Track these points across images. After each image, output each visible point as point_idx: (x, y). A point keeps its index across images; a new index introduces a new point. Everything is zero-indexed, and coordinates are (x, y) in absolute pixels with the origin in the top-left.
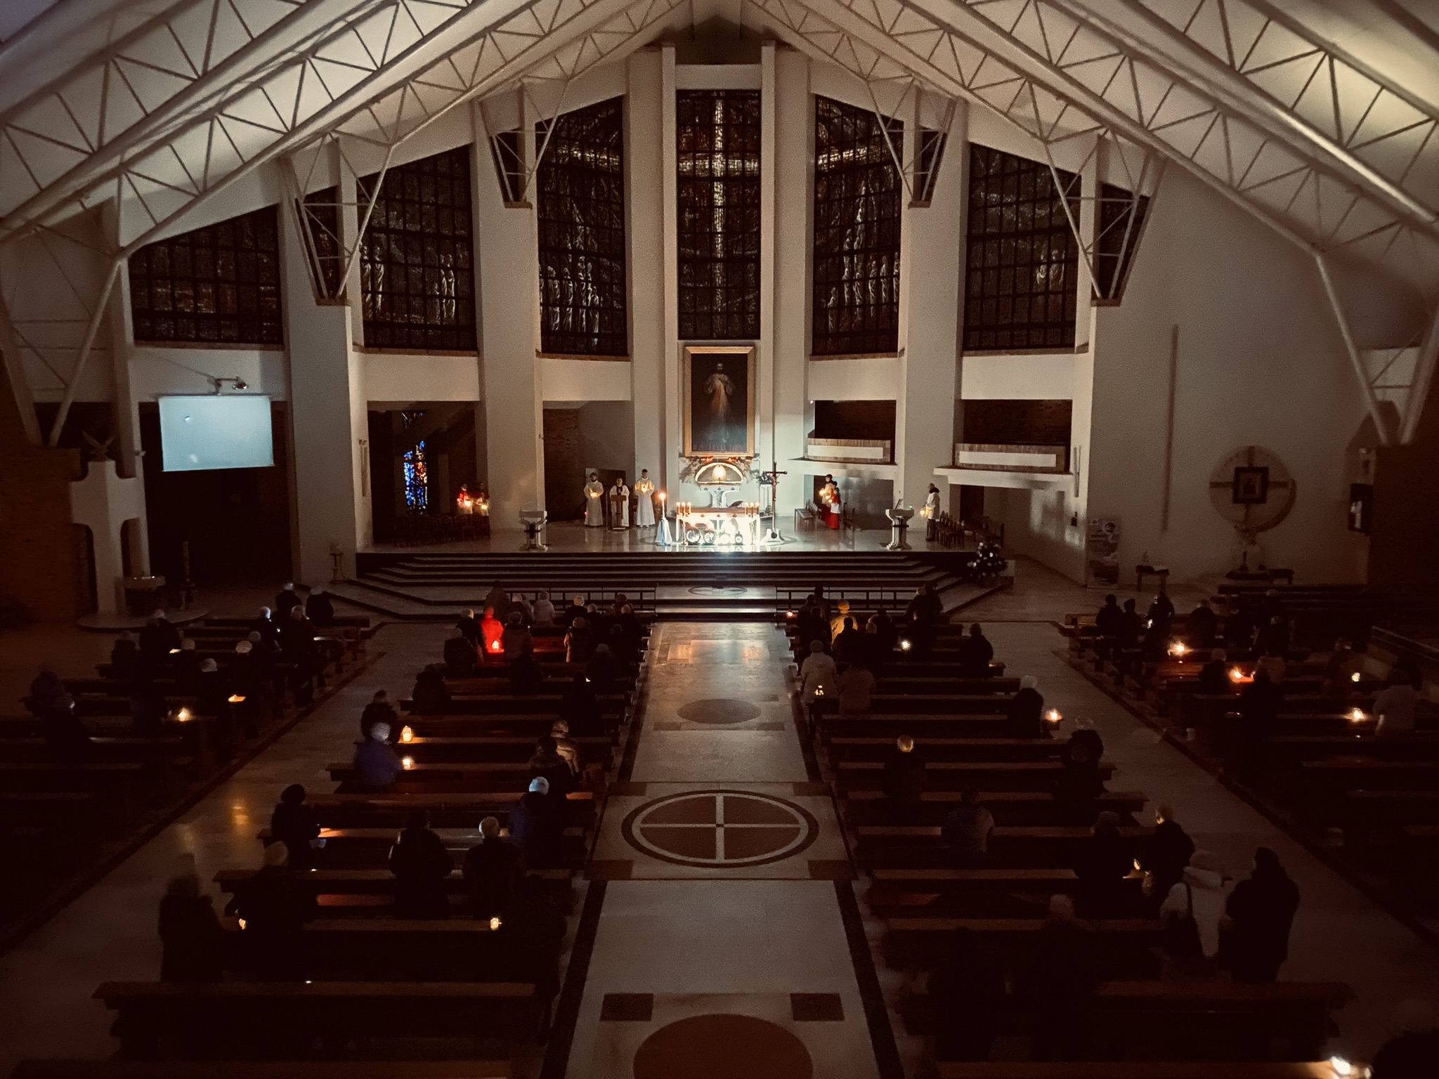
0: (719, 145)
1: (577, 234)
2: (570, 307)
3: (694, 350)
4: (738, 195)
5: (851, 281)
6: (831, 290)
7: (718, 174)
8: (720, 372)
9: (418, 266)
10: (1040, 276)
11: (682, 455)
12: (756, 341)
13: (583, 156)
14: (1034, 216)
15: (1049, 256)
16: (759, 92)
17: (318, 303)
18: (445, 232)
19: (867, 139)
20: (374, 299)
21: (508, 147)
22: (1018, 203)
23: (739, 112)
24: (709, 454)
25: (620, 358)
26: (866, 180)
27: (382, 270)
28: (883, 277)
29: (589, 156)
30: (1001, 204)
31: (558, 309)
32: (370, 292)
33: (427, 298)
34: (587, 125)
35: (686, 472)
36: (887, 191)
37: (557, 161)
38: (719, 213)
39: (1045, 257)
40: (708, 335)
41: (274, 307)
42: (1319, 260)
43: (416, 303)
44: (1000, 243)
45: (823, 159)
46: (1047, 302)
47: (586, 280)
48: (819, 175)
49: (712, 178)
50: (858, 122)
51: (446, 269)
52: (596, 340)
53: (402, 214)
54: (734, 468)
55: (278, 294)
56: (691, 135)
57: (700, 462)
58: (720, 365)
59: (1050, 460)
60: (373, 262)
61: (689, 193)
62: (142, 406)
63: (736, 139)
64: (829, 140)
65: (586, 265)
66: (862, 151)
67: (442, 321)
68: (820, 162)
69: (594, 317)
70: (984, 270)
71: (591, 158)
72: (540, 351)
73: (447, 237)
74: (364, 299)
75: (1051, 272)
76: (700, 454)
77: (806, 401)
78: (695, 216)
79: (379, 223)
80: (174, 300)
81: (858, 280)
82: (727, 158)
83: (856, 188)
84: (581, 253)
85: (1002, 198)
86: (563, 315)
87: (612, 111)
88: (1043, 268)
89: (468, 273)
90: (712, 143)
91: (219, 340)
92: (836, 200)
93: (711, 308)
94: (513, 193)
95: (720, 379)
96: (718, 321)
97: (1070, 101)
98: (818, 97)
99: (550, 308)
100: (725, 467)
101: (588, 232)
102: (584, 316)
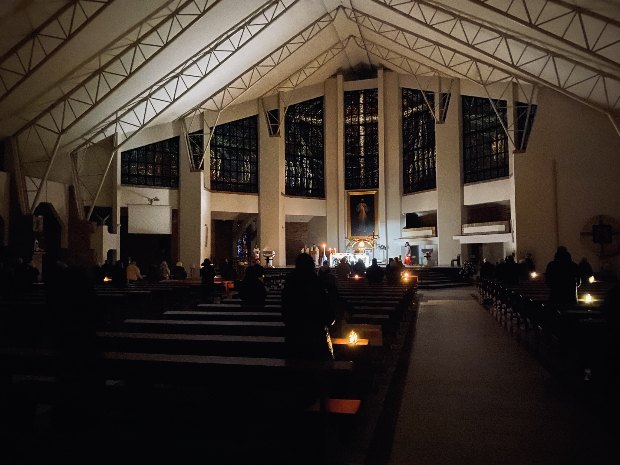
0: (362, 111)
1: (303, 149)
2: (299, 178)
3: (351, 194)
4: (370, 130)
5: (418, 161)
6: (410, 165)
7: (362, 122)
8: (363, 203)
9: (235, 160)
10: (494, 147)
11: (346, 238)
12: (378, 189)
13: (306, 120)
14: (489, 121)
15: (497, 137)
16: (377, 89)
17: (191, 171)
18: (247, 147)
19: (422, 102)
20: (216, 173)
21: (273, 116)
22: (483, 117)
23: (370, 98)
24: (359, 237)
25: (321, 198)
26: (422, 119)
27: (220, 161)
28: (430, 157)
29: (309, 119)
30: (476, 119)
31: (294, 178)
32: (215, 170)
33: (238, 173)
34: (308, 108)
35: (349, 245)
36: (431, 121)
37: (295, 121)
38: (362, 138)
39: (495, 139)
40: (357, 187)
41: (176, 174)
42: (609, 116)
43: (234, 174)
44: (477, 135)
45: (406, 113)
46: (497, 158)
47: (307, 167)
48: (404, 119)
49: (359, 124)
50: (418, 96)
51: (247, 162)
52: (311, 191)
53: (229, 141)
54: (369, 243)
55: (178, 169)
56: (351, 108)
57: (354, 241)
58: (362, 199)
59: (502, 227)
60: (216, 158)
61: (349, 131)
62: (122, 209)
63: (369, 108)
64: (407, 105)
65: (307, 161)
66: (420, 107)
67: (244, 182)
68: (405, 114)
69: (310, 182)
70: (471, 148)
71: (309, 120)
72: (285, 194)
73: (247, 149)
74: (211, 172)
75: (498, 144)
76: (354, 237)
77: (401, 214)
78: (352, 140)
79: (220, 144)
80: (138, 170)
81: (421, 160)
82: (365, 116)
83: (419, 122)
84: (304, 157)
85: (476, 116)
86: (296, 181)
87: (318, 102)
88: (495, 143)
89: (255, 163)
90: (359, 111)
91: (154, 185)
92: (411, 128)
93: (359, 176)
94: (274, 131)
95: (363, 205)
96: (362, 181)
97: (495, 67)
98: (403, 89)
99: (290, 178)
100: (364, 242)
101: (308, 149)
102: (305, 181)
